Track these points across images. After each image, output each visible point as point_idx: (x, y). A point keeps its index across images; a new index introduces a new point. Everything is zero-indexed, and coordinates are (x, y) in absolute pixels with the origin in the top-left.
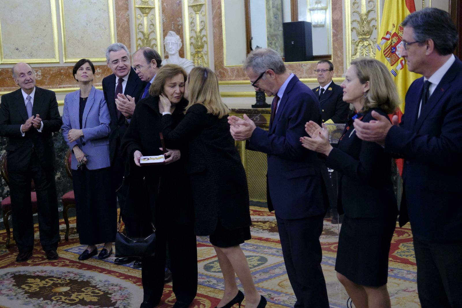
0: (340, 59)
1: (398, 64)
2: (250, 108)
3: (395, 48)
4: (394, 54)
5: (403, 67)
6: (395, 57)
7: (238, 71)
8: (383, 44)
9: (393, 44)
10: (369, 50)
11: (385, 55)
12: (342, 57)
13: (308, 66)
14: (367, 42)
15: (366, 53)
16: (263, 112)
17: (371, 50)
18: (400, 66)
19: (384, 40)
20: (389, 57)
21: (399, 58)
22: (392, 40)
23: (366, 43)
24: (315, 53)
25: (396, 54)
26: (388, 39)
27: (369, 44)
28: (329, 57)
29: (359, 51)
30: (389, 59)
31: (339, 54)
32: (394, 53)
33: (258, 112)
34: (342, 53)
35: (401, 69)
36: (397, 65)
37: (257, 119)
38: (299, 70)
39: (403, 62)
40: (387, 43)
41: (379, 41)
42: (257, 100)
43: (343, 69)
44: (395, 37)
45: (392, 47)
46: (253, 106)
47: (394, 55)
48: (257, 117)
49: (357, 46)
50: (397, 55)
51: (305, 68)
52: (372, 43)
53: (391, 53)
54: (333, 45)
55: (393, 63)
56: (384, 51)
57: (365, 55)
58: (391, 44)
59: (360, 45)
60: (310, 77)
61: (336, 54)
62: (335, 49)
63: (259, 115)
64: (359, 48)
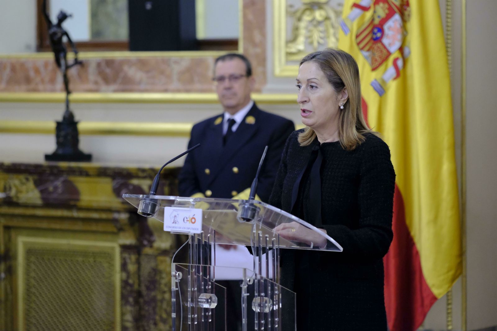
0: (258, 50)
1: (386, 66)
2: (41, 160)
3: (381, 30)
4: (379, 45)
5: (398, 74)
6: (381, 51)
7: (13, 69)
8: (353, 20)
9: (377, 21)
10: (326, 31)
11: (358, 44)
12: (262, 45)
13: (185, 64)
14: (323, 13)
15: (321, 38)
16: (72, 171)
17: (331, 31)
18: (391, 71)
19: (357, 11)
20: (368, 50)
21: (389, 54)
22: (375, 12)
23: (319, 15)
24: (202, 33)
25: (383, 45)
26: (365, 9)
27: (327, 18)
28: (231, 44)
29: (303, 32)
30: (367, 54)
31: (257, 37)
32: (377, 40)
33: (59, 172)
34: (263, 34)
35: (395, 79)
36: (386, 70)
37: (56, 188)
38: (162, 73)
39: (400, 63)
40: (363, 17)
41: (347, 11)
42: (59, 143)
43: (264, 73)
44: (381, 4)
45: (375, 27)
46: (48, 157)
47: (378, 47)
48: (59, 183)
49: (299, 19)
50: (385, 47)
51: (176, 69)
52: (332, 15)
53: (372, 41)
54: (245, 16)
55: (377, 64)
56: (357, 36)
57: (319, 43)
58: (373, 20)
59: (307, 18)
60: (188, 91)
61: (249, 39)
62: (248, 26)
63: (62, 179)
64: (302, 24)
